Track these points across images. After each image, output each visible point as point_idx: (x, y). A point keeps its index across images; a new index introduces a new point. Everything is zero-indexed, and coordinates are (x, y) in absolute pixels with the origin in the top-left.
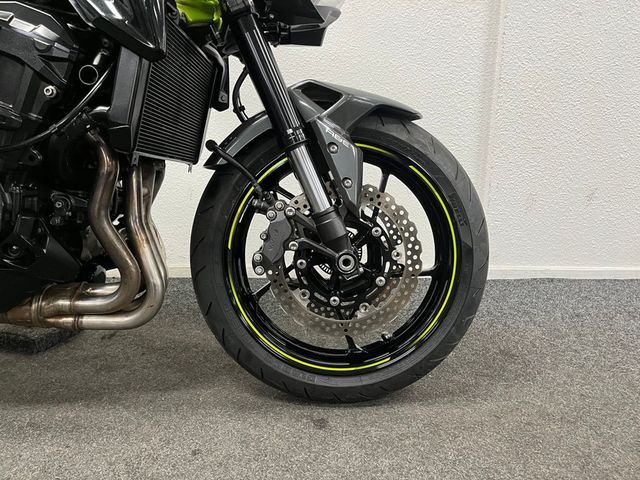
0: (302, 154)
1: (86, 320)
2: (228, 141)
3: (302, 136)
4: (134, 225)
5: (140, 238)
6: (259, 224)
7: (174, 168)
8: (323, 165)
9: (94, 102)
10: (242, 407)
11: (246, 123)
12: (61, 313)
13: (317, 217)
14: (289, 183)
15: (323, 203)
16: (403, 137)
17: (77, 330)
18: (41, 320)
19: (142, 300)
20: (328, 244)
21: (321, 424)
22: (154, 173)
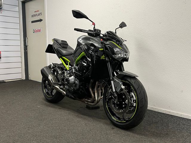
0: (112, 82)
15: (114, 90)
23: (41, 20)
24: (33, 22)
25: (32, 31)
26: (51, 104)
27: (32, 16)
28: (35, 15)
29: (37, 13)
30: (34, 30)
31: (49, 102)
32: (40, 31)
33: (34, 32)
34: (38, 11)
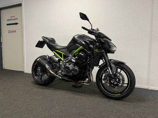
0: (109, 67)
1: (84, 84)
2: (101, 65)
3: (109, 65)
4: (90, 74)
5: (91, 75)
6: (104, 75)
7: (95, 68)
8: (111, 69)
9: (88, 62)
10: (100, 97)
11: (104, 63)
12: (82, 82)
13: (111, 75)
14: (108, 70)
15: (111, 73)
16: (123, 66)
17: (83, 84)
18: (80, 83)
19: (90, 82)
20: (112, 78)
21: (110, 101)
22: (93, 68)
23: (17, 24)
24: (8, 25)
25: (8, 32)
26: (43, 87)
27: (8, 20)
28: (10, 20)
29: (13, 18)
30: (9, 31)
31: (40, 86)
32: (15, 31)
33: (9, 33)
34: (13, 17)
